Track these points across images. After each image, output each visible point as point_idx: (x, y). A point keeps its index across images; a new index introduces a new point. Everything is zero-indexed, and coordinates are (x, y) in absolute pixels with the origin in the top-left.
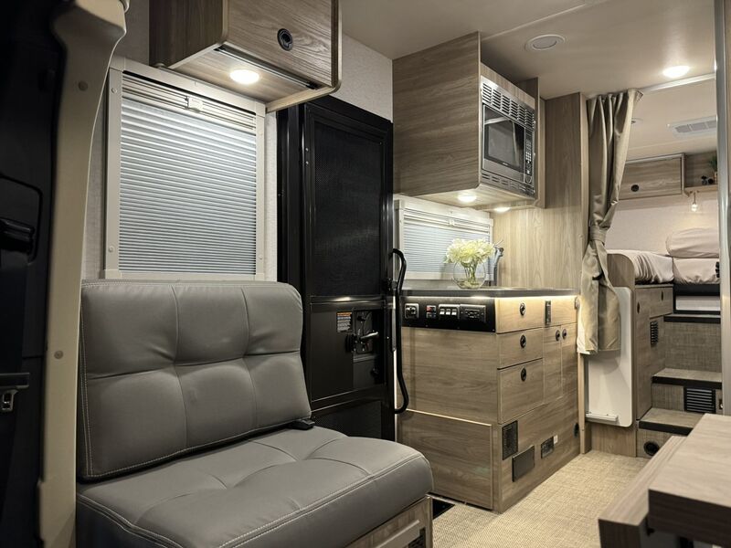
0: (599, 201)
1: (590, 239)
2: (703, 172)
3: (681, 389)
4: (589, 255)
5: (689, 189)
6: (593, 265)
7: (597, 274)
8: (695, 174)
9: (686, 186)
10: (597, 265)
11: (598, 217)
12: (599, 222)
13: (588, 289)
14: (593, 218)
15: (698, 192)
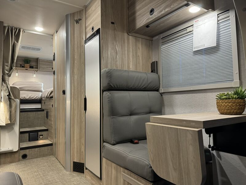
0: (7, 66)
1: (3, 80)
3: (28, 134)
4: (4, 86)
6: (6, 90)
7: (8, 94)
8: (19, 63)
10: (7, 90)
11: (7, 72)
12: (7, 74)
13: (6, 99)
14: (5, 72)
15: (18, 69)
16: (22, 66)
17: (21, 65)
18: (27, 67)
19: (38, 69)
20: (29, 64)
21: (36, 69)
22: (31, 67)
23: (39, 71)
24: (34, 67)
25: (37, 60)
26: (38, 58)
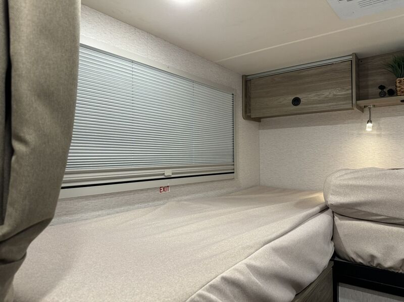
2: (381, 79)
5: (362, 103)
8: (370, 83)
9: (358, 99)
15: (374, 106)
16: (386, 90)
17: (382, 87)
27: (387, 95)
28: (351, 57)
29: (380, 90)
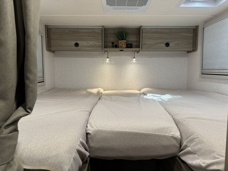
2: (112, 40)
8: (108, 40)
9: (105, 47)
15: (110, 51)
16: (114, 45)
17: (113, 43)
18: (122, 47)
19: (139, 47)
20: (125, 41)
21: (137, 49)
22: (129, 46)
23: (142, 51)
24: (134, 44)
25: (138, 31)
26: (141, 27)
27: (115, 47)
28: (102, 27)
29: (112, 44)
